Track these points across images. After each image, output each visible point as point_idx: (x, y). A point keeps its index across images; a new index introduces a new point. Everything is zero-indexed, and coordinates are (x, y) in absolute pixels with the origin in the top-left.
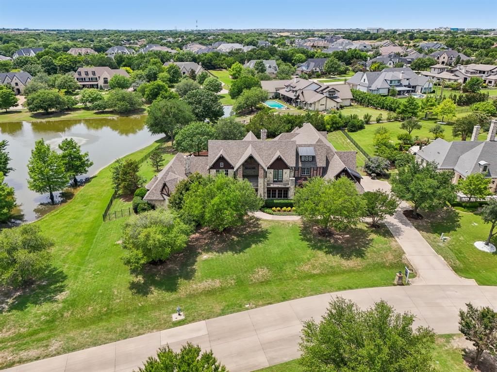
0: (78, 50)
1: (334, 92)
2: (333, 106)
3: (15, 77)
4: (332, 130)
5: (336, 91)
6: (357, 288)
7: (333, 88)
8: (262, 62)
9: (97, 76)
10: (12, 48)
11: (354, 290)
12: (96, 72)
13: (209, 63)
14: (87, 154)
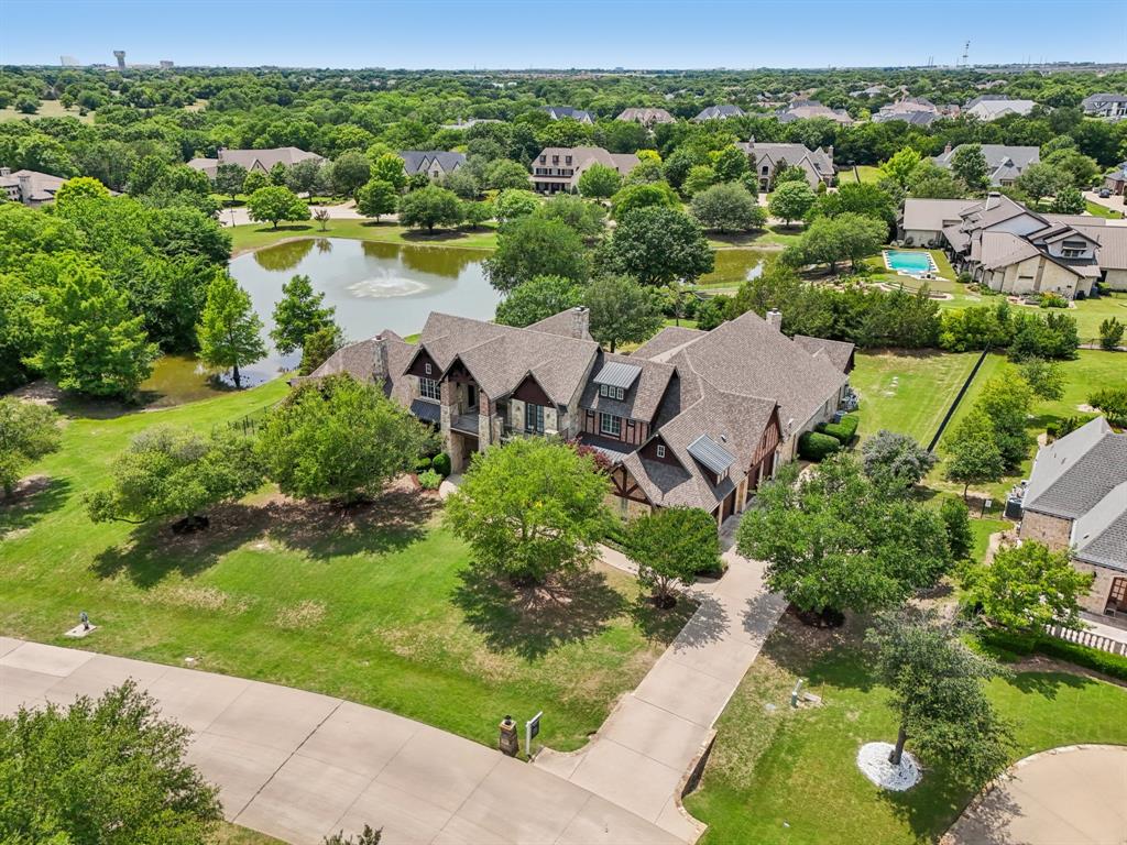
0: (638, 113)
1: (1084, 244)
2: (1063, 286)
3: (435, 161)
4: (960, 347)
5: (1088, 244)
6: (411, 715)
7: (1079, 234)
8: (975, 151)
9: (573, 167)
10: (528, 106)
11: (401, 718)
12: (574, 158)
13: (868, 148)
14: (332, 311)
